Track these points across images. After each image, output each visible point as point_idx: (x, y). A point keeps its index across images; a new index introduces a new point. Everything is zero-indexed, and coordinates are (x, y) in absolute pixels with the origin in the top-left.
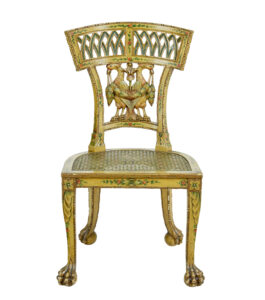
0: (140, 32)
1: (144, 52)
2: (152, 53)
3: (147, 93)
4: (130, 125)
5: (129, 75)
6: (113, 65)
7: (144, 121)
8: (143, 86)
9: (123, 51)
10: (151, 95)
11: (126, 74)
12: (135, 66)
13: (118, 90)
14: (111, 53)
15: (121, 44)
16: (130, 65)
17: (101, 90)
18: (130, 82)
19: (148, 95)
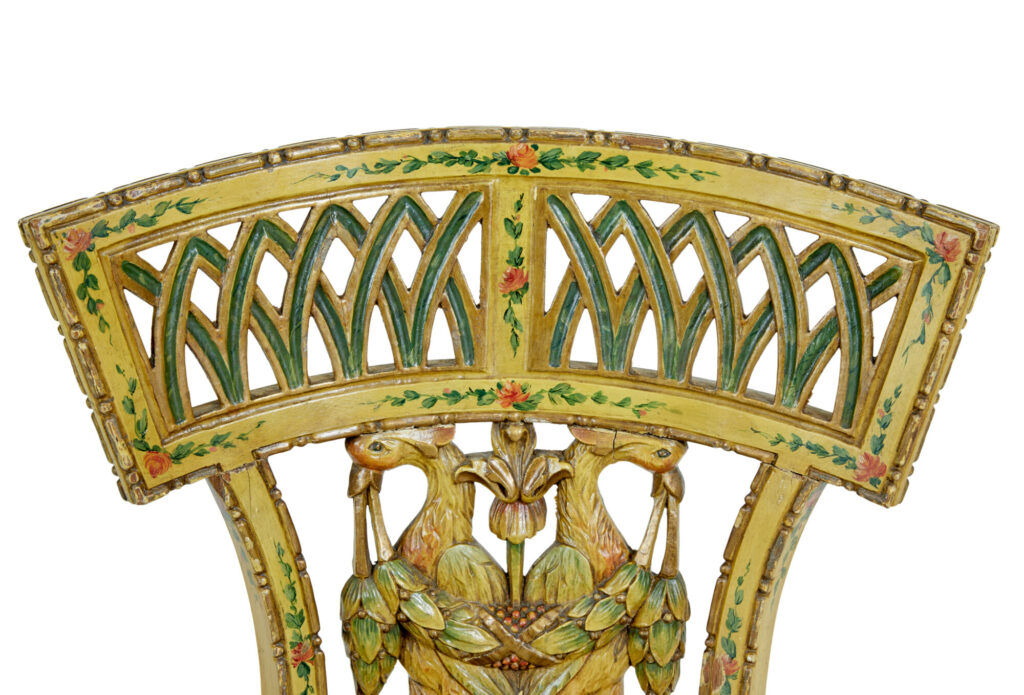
0: (589, 206)
1: (615, 344)
2: (677, 357)
3: (629, 629)
5: (508, 501)
9: (468, 343)
10: (661, 644)
11: (484, 497)
12: (552, 437)
14: (379, 348)
15: (454, 284)
16: (514, 432)
17: (309, 613)
18: (515, 548)
19: (637, 644)
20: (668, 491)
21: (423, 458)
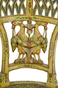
1: (40, 13)
2: (47, 14)
3: (41, 44)
4: (28, 67)
5: (29, 30)
6: (17, 23)
7: (38, 64)
8: (38, 38)
9: (25, 12)
10: (45, 45)
11: (26, 29)
12: (33, 23)
13: (20, 41)
14: (15, 13)
15: (23, 6)
16: (29, 22)
17: (7, 41)
18: (29, 35)
19: (42, 45)
20: (46, 29)
21: (20, 25)
